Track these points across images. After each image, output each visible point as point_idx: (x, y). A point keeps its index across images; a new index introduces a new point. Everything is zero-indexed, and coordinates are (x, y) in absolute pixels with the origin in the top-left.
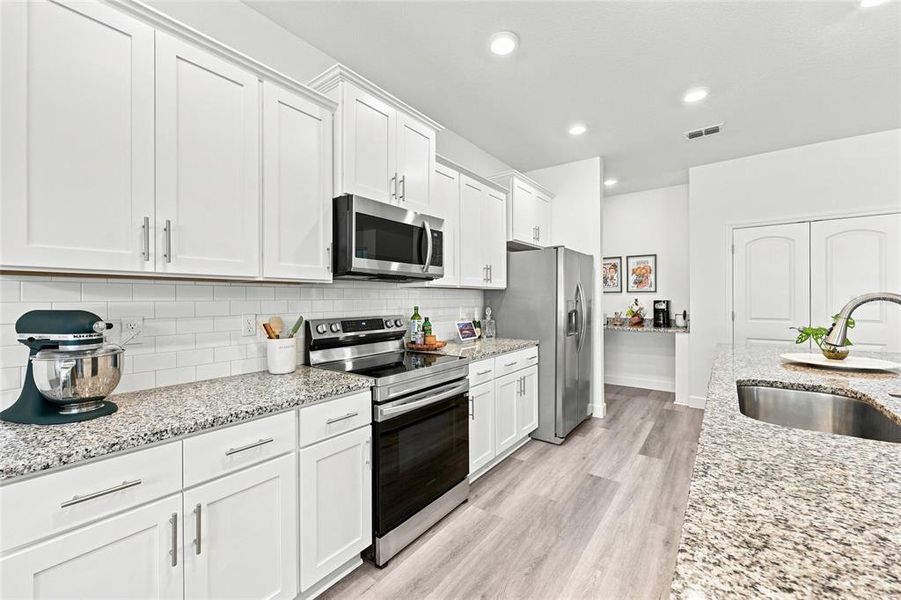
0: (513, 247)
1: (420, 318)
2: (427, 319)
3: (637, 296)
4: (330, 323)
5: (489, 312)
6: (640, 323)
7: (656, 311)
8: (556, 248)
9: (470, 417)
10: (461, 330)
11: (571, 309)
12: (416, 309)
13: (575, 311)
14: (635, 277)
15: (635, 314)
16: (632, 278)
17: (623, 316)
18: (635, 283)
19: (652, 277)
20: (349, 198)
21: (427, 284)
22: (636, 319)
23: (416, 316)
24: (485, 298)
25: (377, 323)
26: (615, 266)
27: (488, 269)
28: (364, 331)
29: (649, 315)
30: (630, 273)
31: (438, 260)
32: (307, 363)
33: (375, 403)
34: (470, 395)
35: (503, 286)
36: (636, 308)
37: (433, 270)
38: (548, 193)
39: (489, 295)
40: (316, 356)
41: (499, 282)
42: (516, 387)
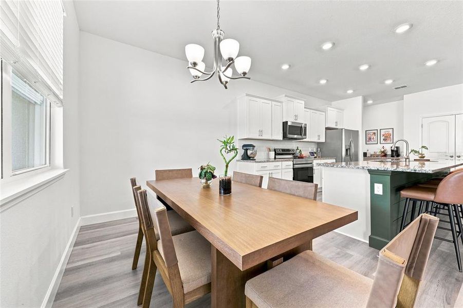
0: (327, 129)
2: (300, 150)
3: (383, 145)
4: (279, 149)
5: (319, 149)
6: (385, 155)
7: (392, 151)
8: (342, 129)
10: (310, 154)
11: (348, 147)
12: (298, 147)
13: (349, 149)
14: (384, 137)
15: (383, 152)
16: (382, 138)
17: (378, 153)
18: (384, 140)
19: (391, 137)
20: (287, 122)
21: (301, 140)
22: (383, 154)
23: (298, 149)
24: (318, 145)
25: (288, 150)
26: (374, 133)
27: (319, 136)
28: (285, 152)
29: (389, 153)
30: (382, 136)
31: (305, 134)
32: (275, 158)
33: (293, 164)
34: (314, 168)
35: (324, 141)
36: (382, 150)
37: (304, 137)
38: (341, 110)
39: (319, 144)
40: (277, 157)
41: (323, 140)
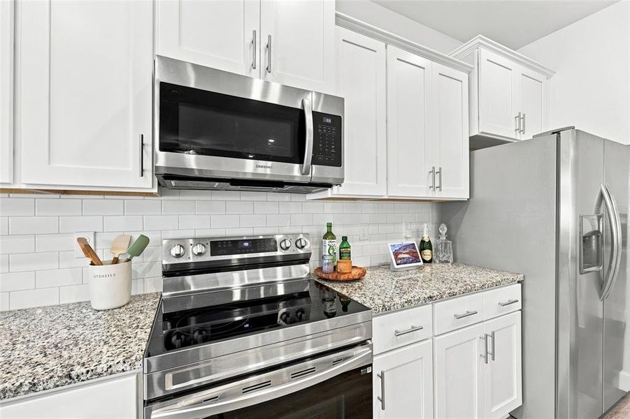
0: (477, 143)
1: (334, 237)
2: (345, 239)
5: (444, 229)
8: (558, 132)
9: (376, 404)
10: (396, 254)
11: (588, 229)
12: (329, 226)
13: (597, 233)
23: (329, 235)
24: (439, 212)
27: (436, 173)
34: (377, 370)
35: (466, 196)
39: (448, 211)
41: (457, 190)
42: (477, 348)
